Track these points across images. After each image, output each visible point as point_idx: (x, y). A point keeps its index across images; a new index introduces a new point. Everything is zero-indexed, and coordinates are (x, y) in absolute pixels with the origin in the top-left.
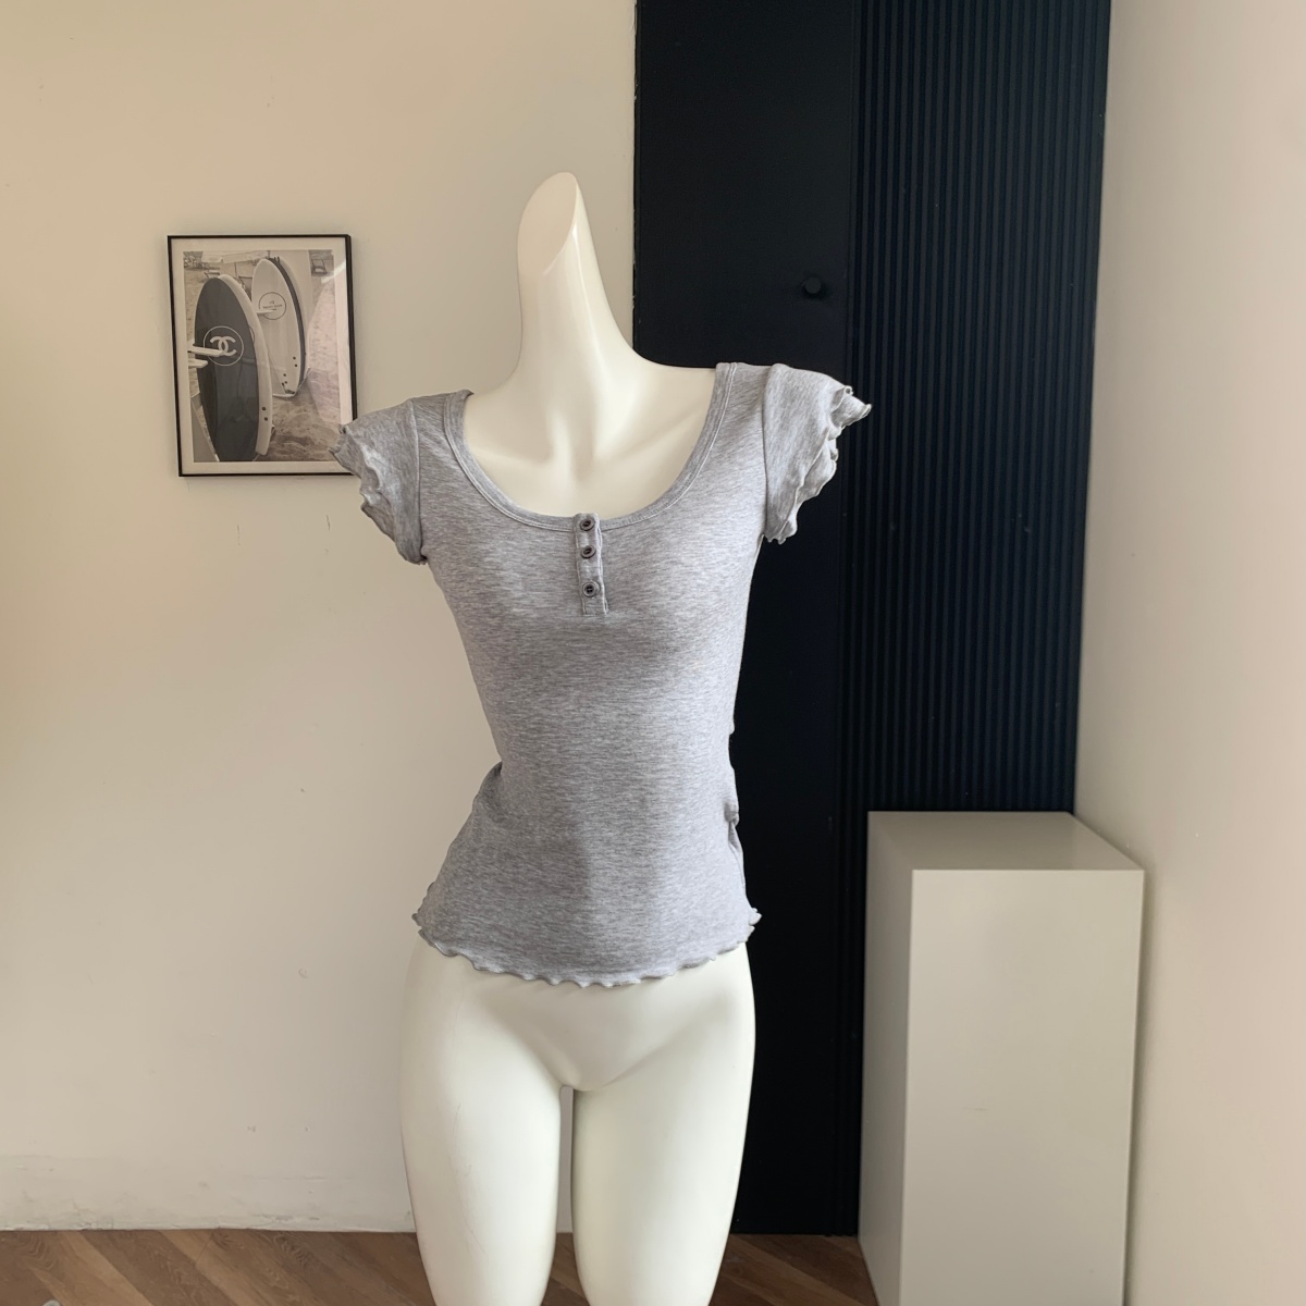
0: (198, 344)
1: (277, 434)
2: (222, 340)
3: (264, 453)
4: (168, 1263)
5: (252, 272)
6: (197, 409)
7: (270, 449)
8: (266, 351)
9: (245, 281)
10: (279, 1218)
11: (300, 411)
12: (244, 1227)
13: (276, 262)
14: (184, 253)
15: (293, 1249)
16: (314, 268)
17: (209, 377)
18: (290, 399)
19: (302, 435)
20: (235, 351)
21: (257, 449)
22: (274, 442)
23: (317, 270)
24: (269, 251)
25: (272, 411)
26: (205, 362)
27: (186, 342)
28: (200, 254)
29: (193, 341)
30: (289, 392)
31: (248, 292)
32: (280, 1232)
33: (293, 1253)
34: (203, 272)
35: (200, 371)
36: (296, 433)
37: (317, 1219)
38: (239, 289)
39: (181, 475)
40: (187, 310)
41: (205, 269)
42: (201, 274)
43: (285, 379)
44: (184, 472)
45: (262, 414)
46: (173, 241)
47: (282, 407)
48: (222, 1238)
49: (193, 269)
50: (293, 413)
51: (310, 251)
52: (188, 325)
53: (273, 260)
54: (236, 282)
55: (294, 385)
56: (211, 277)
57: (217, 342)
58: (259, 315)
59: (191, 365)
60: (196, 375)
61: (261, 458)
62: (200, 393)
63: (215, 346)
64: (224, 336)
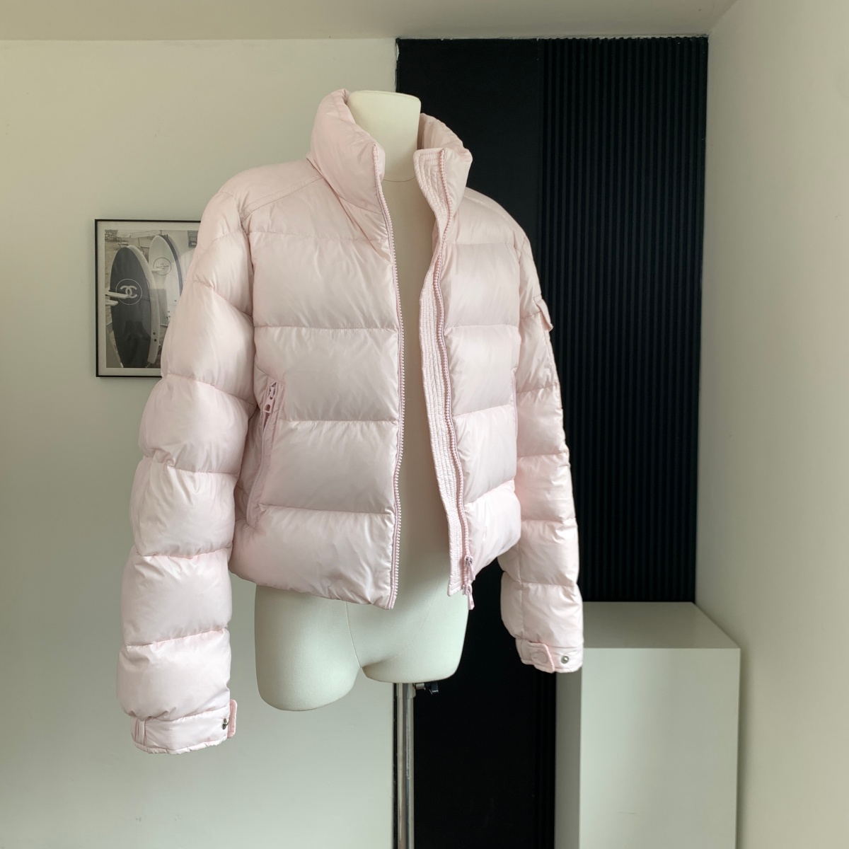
0: (112, 290)
2: (128, 288)
3: (153, 362)
5: (150, 244)
6: (110, 332)
7: (157, 360)
8: (156, 295)
9: (144, 250)
13: (166, 238)
14: (107, 231)
16: (190, 243)
17: (118, 312)
21: (149, 360)
22: (160, 355)
23: (193, 244)
24: (161, 231)
25: (160, 335)
26: (116, 302)
27: (104, 290)
28: (115, 232)
29: (109, 288)
31: (147, 257)
34: (117, 243)
35: (112, 307)
38: (141, 254)
39: (97, 376)
40: (106, 268)
41: (119, 241)
42: (116, 245)
43: (168, 314)
44: (101, 373)
45: (153, 337)
46: (99, 223)
49: (111, 241)
51: (189, 232)
52: (106, 277)
53: (164, 237)
54: (138, 250)
56: (122, 246)
57: (125, 289)
58: (153, 272)
59: (107, 304)
60: (110, 311)
61: (152, 366)
62: (113, 323)
63: (123, 292)
64: (128, 285)
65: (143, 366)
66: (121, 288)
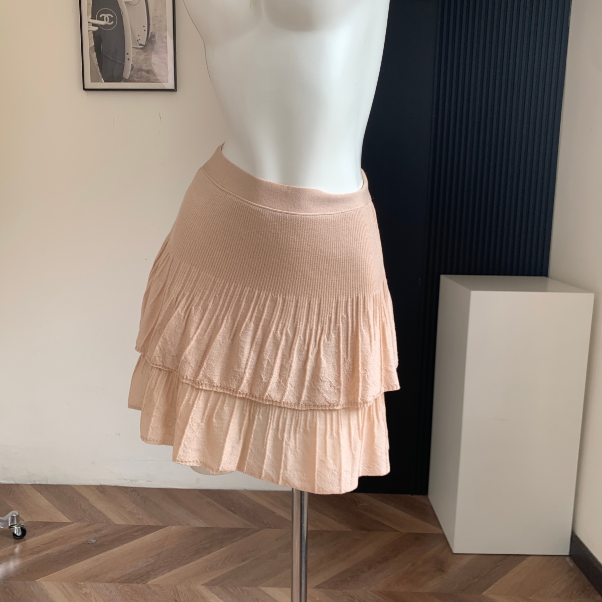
0: (91, 18)
1: (134, 68)
2: (106, 16)
3: (127, 77)
4: (75, 499)
6: (93, 53)
7: (131, 76)
8: (129, 23)
10: (131, 481)
11: (146, 56)
12: (114, 485)
15: (138, 495)
17: (99, 37)
18: (141, 49)
19: (148, 68)
20: (112, 22)
21: (124, 76)
22: (132, 72)
25: (132, 55)
26: (96, 29)
27: (87, 17)
30: (141, 45)
32: (131, 487)
33: (139, 497)
35: (94, 33)
36: (144, 67)
37: (151, 481)
39: (84, 89)
43: (138, 38)
44: (86, 87)
45: (127, 57)
47: (137, 53)
48: (102, 490)
50: (142, 57)
52: (88, 7)
55: (143, 42)
57: (103, 17)
58: (125, 2)
59: (90, 29)
60: (92, 35)
61: (126, 81)
62: (94, 45)
63: (102, 19)
64: (106, 14)
65: (119, 81)
66: (101, 16)
